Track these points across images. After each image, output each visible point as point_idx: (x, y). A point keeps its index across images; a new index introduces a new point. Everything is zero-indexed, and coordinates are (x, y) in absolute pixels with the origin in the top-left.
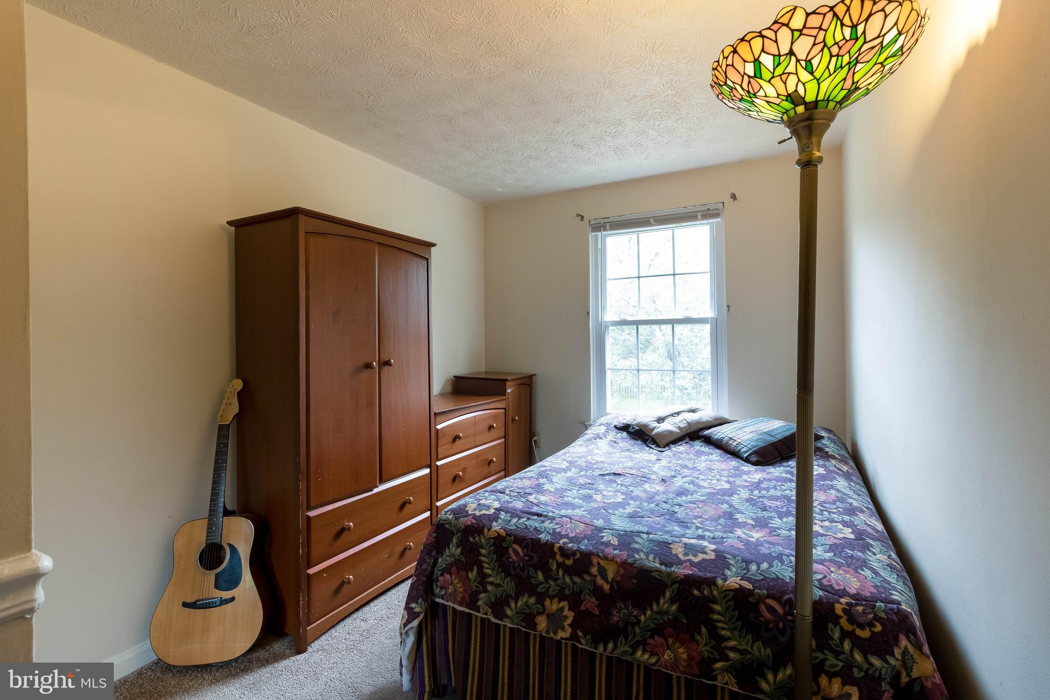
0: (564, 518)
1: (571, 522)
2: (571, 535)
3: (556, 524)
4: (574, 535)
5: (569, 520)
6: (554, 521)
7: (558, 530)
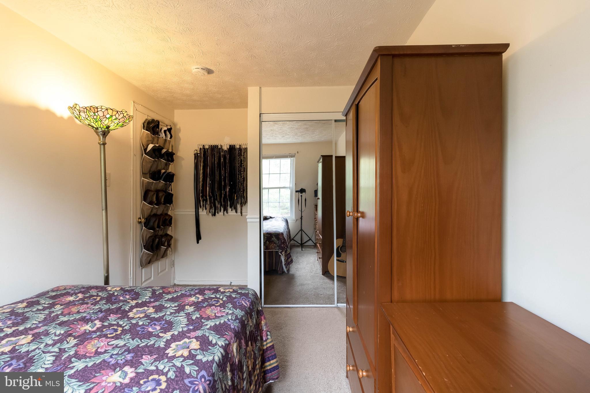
0: (220, 316)
1: (215, 313)
2: (214, 307)
3: (224, 312)
4: (212, 307)
5: (217, 315)
6: (226, 313)
7: (223, 309)
